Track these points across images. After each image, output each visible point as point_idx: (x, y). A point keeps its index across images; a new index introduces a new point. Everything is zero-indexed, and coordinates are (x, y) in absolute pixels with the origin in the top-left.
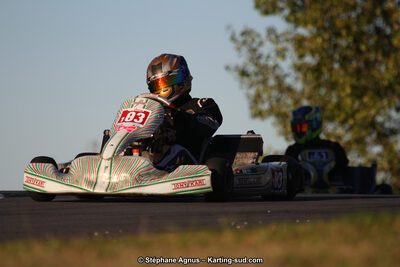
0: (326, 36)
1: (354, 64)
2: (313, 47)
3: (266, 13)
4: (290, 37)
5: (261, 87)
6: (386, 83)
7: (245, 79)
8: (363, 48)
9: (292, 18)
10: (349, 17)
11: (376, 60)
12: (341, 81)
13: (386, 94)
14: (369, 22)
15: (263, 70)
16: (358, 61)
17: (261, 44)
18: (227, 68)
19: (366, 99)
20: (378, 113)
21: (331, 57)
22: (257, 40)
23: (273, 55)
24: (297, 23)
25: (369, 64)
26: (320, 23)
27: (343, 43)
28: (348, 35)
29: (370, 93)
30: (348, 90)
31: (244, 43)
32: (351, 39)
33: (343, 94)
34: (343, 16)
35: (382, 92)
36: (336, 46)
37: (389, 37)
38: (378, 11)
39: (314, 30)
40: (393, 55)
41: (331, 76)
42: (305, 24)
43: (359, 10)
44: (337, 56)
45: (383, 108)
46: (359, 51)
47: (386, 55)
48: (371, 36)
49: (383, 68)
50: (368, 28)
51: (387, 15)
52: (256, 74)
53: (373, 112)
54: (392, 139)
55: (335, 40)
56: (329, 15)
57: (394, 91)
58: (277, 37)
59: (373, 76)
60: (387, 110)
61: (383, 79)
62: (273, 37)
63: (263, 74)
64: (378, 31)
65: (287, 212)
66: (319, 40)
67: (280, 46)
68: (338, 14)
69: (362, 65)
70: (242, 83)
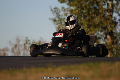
0: (80, 9)
1: (88, 18)
2: (76, 13)
3: (61, 2)
4: (69, 9)
5: (60, 25)
6: (97, 23)
7: (55, 22)
8: (90, 13)
9: (69, 4)
10: (86, 4)
11: (94, 17)
12: (84, 23)
13: (97, 27)
14: (92, 5)
15: (61, 19)
16: (89, 17)
17: (60, 12)
18: (50, 19)
19: (91, 28)
20: (95, 32)
21: (81, 15)
22: (59, 11)
23: (64, 15)
24: (71, 5)
25: (92, 18)
26: (77, 5)
27: (84, 11)
28: (86, 9)
29: (93, 26)
30: (86, 26)
31: (55, 11)
32: (87, 10)
33: (84, 27)
34: (85, 3)
35: (96, 26)
36: (82, 12)
37: (98, 10)
38: (95, 2)
39: (76, 8)
40: (99, 15)
41: (81, 21)
42: (73, 6)
43: (89, 2)
44: (82, 15)
45: (96, 31)
46: (89, 14)
47: (97, 15)
48: (93, 9)
49: (96, 19)
50: (92, 7)
51: (97, 3)
52: (59, 21)
53: (93, 32)
54: (99, 40)
55: (82, 11)
56: (80, 3)
57: (99, 26)
58: (65, 10)
59: (93, 21)
60: (98, 31)
61: (96, 22)
62: (63, 9)
63: (60, 21)
64: (95, 8)
65: (68, 62)
66: (77, 11)
67: (66, 12)
68: (83, 3)
69: (90, 18)
70: (54, 23)
